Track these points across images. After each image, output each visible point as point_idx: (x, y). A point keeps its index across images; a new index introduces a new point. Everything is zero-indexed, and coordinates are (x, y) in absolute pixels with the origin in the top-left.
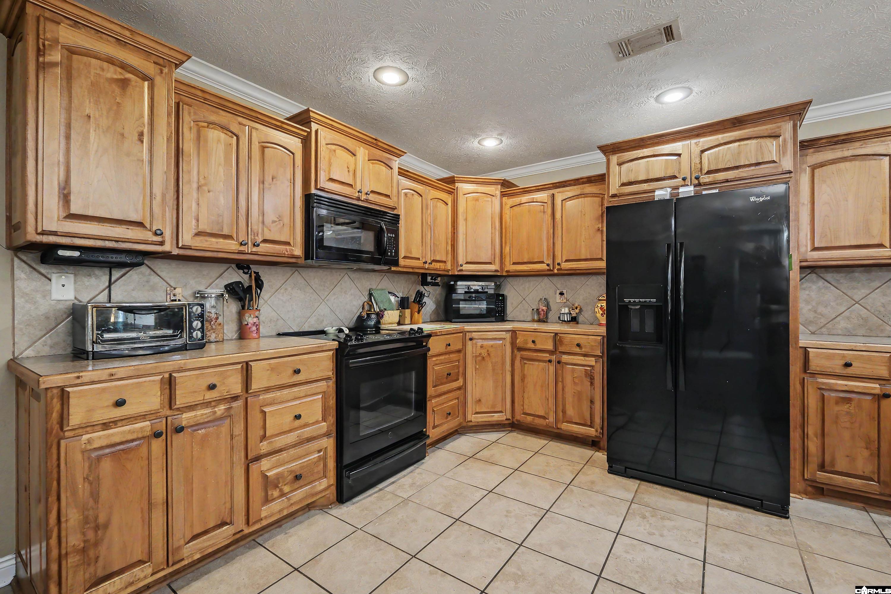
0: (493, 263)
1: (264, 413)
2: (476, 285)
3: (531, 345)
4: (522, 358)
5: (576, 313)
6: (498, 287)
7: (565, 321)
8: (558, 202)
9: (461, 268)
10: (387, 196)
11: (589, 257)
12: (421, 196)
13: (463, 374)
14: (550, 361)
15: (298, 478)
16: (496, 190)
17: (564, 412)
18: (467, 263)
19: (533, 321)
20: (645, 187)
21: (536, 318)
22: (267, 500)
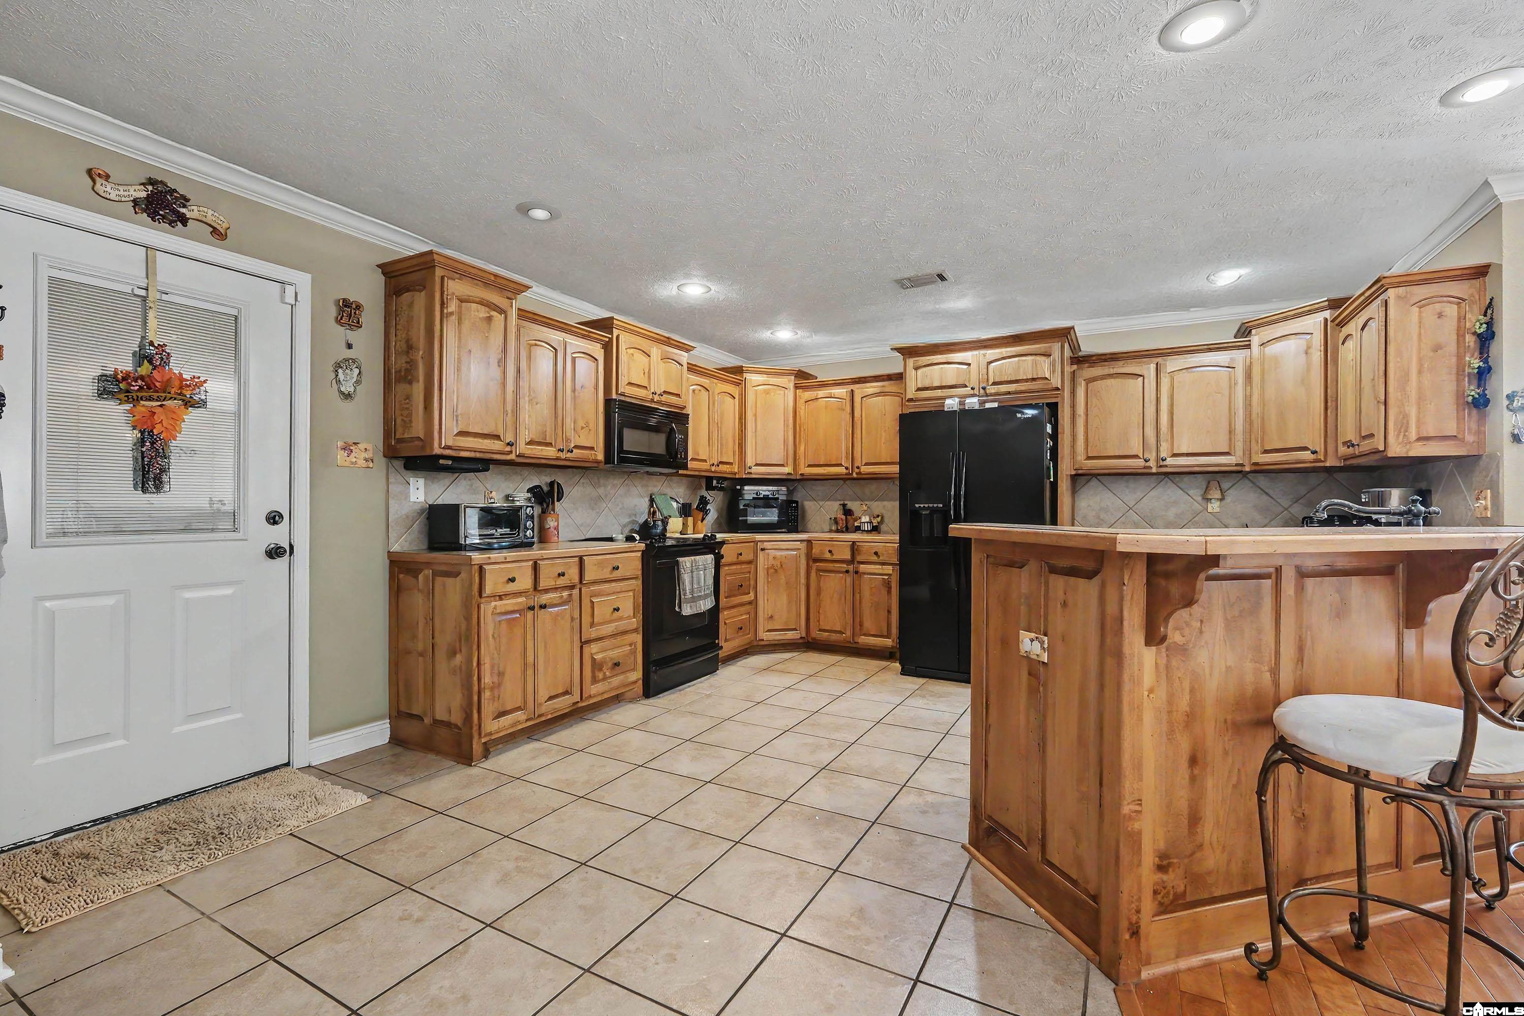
0: (786, 465)
1: (592, 603)
2: (765, 490)
3: (828, 556)
4: (819, 570)
5: (878, 522)
6: (790, 492)
7: (865, 531)
8: (857, 399)
9: (749, 471)
10: (678, 395)
11: (889, 461)
12: (708, 391)
13: (754, 588)
14: (847, 572)
15: (617, 664)
16: (789, 382)
17: (861, 625)
18: (757, 465)
19: (831, 531)
20: (939, 393)
21: (834, 528)
22: (595, 680)
